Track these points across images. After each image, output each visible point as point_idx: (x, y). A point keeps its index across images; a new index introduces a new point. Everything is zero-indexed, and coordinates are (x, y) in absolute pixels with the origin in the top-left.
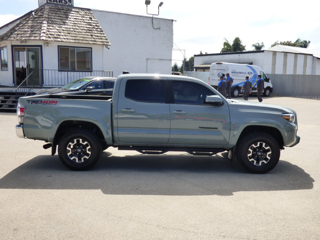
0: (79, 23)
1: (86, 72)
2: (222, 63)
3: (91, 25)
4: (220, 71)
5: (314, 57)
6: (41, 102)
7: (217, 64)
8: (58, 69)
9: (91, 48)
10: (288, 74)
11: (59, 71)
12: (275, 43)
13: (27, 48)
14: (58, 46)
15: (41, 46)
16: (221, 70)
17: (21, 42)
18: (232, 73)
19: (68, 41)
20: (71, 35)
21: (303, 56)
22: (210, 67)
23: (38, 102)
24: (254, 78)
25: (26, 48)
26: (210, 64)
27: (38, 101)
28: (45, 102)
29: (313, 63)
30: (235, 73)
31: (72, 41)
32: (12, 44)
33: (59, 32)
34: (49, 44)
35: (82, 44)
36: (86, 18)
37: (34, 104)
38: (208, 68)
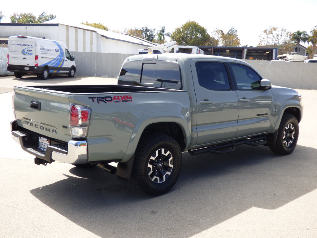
2: (26, 37)
4: (24, 47)
5: (97, 34)
6: (110, 99)
7: (18, 38)
10: (88, 52)
12: (14, 14)
16: (26, 45)
18: (41, 49)
21: (89, 32)
22: (8, 41)
23: (107, 99)
24: (61, 56)
26: (8, 37)
27: (105, 97)
28: (116, 99)
29: (97, 40)
30: (44, 49)
37: (102, 103)
38: (6, 42)
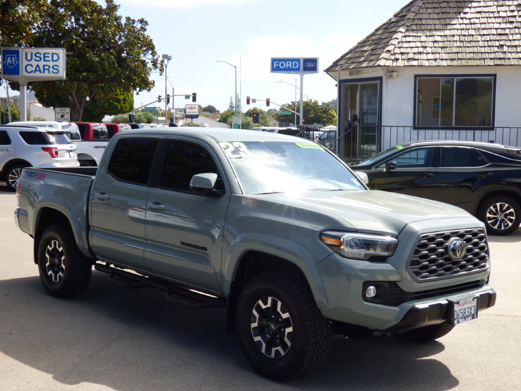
0: (485, 20)
1: (483, 131)
3: (512, 22)
8: (412, 125)
9: (495, 76)
11: (415, 128)
13: (360, 85)
14: (416, 76)
15: (380, 79)
17: (350, 72)
19: (434, 63)
20: (448, 50)
25: (359, 83)
31: (444, 63)
32: (341, 79)
33: (423, 47)
34: (394, 74)
35: (473, 68)
36: (509, 6)
